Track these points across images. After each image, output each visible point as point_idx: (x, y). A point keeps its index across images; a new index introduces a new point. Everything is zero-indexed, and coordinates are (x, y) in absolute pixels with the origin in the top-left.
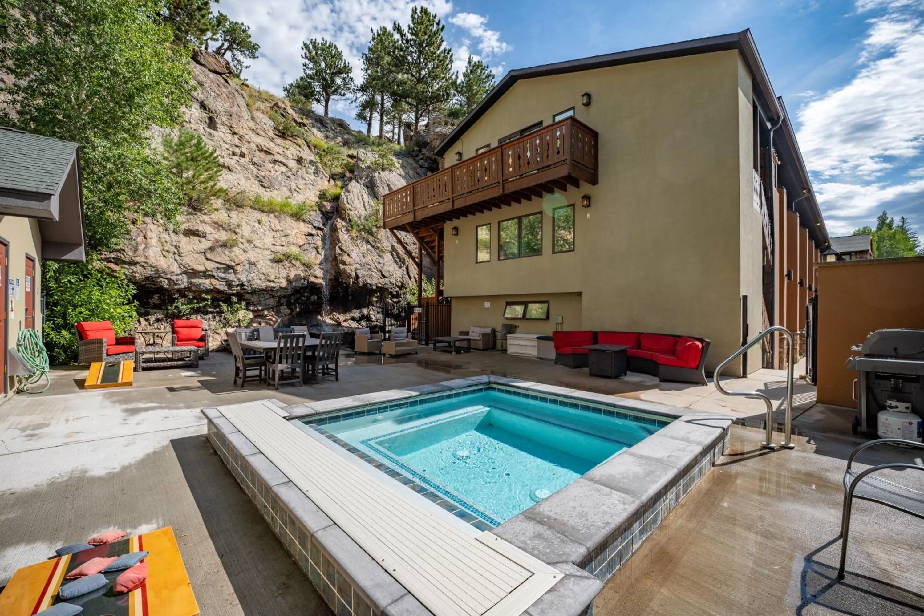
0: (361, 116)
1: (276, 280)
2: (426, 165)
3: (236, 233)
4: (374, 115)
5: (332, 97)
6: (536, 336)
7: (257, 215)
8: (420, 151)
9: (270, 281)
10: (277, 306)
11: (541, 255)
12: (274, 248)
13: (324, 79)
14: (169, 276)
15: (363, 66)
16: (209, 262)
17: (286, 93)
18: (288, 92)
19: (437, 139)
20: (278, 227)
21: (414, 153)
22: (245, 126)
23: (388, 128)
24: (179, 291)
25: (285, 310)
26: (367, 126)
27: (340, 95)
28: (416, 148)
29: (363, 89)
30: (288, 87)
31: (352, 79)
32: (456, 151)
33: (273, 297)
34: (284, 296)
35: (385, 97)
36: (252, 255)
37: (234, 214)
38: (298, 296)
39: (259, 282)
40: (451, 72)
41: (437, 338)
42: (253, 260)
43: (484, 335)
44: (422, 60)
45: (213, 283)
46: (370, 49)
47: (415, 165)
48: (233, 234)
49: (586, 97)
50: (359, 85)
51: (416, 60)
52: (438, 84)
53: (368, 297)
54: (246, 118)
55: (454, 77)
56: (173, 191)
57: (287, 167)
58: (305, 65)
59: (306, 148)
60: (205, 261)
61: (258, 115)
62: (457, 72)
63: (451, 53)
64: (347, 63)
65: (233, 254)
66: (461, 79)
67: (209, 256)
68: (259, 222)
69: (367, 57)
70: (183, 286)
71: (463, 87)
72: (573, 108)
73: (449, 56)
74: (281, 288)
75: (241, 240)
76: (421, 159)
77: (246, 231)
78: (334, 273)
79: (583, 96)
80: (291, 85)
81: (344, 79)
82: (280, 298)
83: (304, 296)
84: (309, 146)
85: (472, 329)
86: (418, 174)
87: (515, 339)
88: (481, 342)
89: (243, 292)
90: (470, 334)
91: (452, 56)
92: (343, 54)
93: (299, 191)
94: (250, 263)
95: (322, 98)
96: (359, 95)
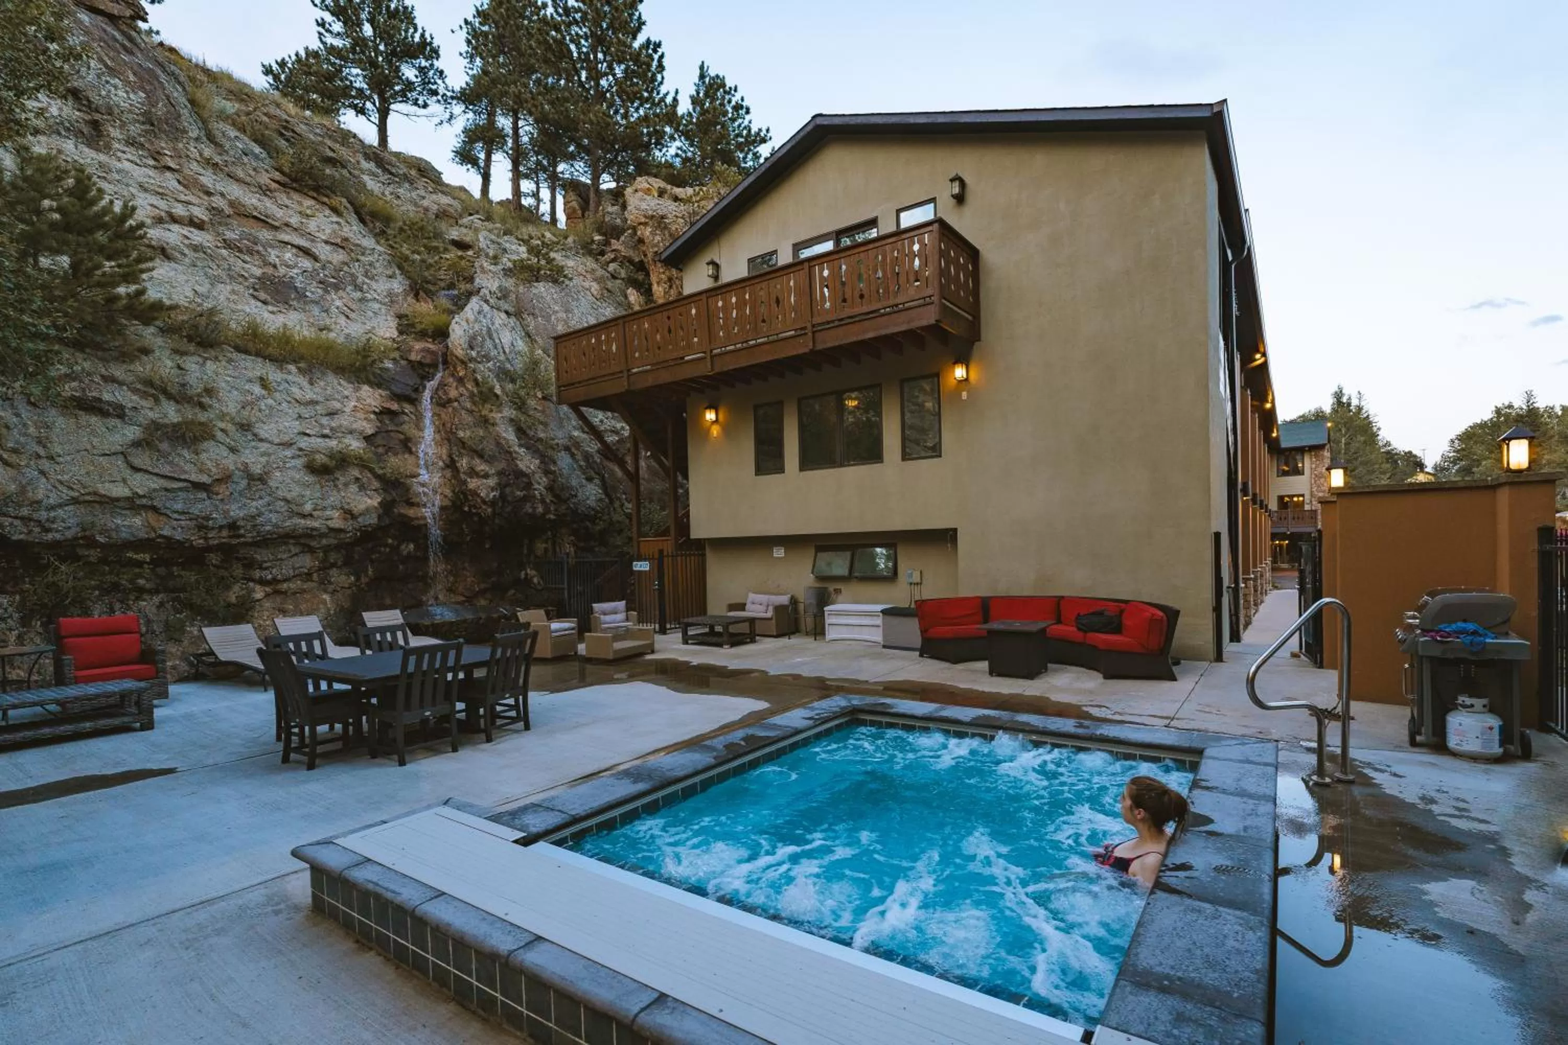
0: (465, 156)
1: (315, 513)
2: (623, 274)
3: (202, 406)
4: (494, 157)
5: (392, 107)
6: (880, 607)
7: (256, 367)
8: (607, 243)
9: (304, 516)
10: (320, 569)
11: (882, 462)
12: (304, 443)
13: (373, 64)
14: (25, 512)
15: (464, 48)
16: (138, 476)
17: (270, 79)
18: (276, 77)
19: (645, 224)
20: (309, 395)
21: (595, 246)
22: (194, 153)
23: (527, 186)
24: (56, 544)
25: (341, 578)
26: (479, 180)
27: (416, 103)
28: (597, 238)
29: (467, 97)
30: (275, 67)
31: (441, 72)
32: (708, 259)
33: (311, 550)
34: (337, 548)
35: (521, 123)
36: (254, 459)
37: (191, 364)
38: (370, 545)
39: (274, 518)
40: (663, 89)
41: (690, 620)
42: (257, 469)
43: (779, 609)
44: (600, 56)
45: (154, 523)
46: (479, 13)
47: (600, 272)
48: (197, 410)
49: (957, 184)
50: (457, 89)
51: (587, 54)
52: (637, 110)
53: (526, 541)
54: (194, 134)
55: (669, 100)
56: (34, 307)
57: (316, 259)
58: (321, 24)
59: (353, 218)
60: (127, 472)
61: (221, 128)
62: (677, 92)
63: (660, 51)
64: (427, 36)
65: (204, 456)
66: (684, 107)
67: (137, 462)
68: (263, 382)
69: (474, 30)
70: (69, 534)
71: (691, 122)
72: (933, 200)
73: (656, 57)
74: (332, 530)
75: (221, 425)
76: (613, 260)
77: (230, 402)
78: (450, 495)
79: (952, 180)
80: (282, 64)
81: (421, 70)
82: (327, 550)
83: (386, 545)
84: (357, 213)
85: (752, 596)
86: (609, 291)
87: (839, 613)
88: (774, 621)
89: (234, 541)
90: (747, 607)
91: (662, 56)
92: (415, 13)
93: (352, 315)
94: (251, 477)
95: (369, 105)
96: (458, 109)
